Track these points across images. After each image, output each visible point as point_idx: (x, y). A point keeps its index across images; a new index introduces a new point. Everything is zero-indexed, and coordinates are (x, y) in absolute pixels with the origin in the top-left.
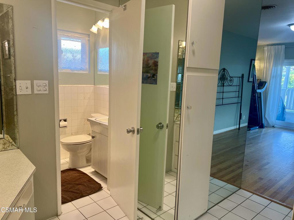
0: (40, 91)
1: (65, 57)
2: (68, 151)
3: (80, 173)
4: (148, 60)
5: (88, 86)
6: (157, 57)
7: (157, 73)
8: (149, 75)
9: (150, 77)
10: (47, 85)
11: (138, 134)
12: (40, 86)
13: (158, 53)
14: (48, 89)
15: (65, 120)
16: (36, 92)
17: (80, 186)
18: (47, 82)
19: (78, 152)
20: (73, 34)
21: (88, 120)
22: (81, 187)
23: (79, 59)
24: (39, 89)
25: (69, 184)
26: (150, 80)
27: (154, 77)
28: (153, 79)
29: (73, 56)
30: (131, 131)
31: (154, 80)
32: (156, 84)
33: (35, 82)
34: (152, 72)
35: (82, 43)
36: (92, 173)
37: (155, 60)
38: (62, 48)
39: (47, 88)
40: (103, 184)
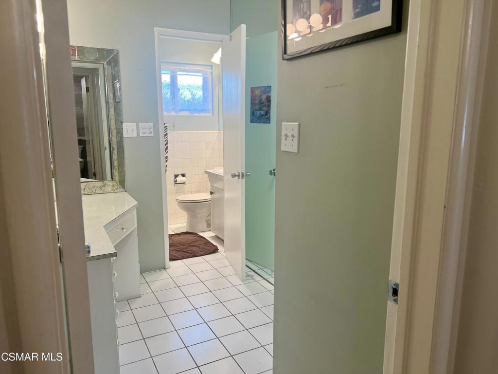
0: (145, 133)
1: (183, 96)
2: (186, 211)
3: (198, 237)
4: (261, 95)
5: (210, 132)
6: (270, 91)
7: (270, 110)
8: (262, 112)
9: (263, 115)
10: (152, 128)
11: (242, 178)
12: (145, 128)
13: (271, 86)
14: (153, 132)
15: (183, 175)
16: (141, 135)
17: (194, 247)
18: (152, 124)
19: (197, 212)
20: (194, 68)
21: (206, 172)
22: (195, 249)
23: (200, 98)
24: (144, 131)
25: (183, 245)
26: (264, 118)
27: (267, 115)
28: (267, 116)
29: (191, 94)
30: (236, 176)
31: (267, 118)
32: (270, 123)
33: (141, 124)
34: (265, 108)
35: (203, 77)
36: (212, 237)
37: (268, 94)
38: (178, 85)
39: (152, 130)
40: (219, 247)
